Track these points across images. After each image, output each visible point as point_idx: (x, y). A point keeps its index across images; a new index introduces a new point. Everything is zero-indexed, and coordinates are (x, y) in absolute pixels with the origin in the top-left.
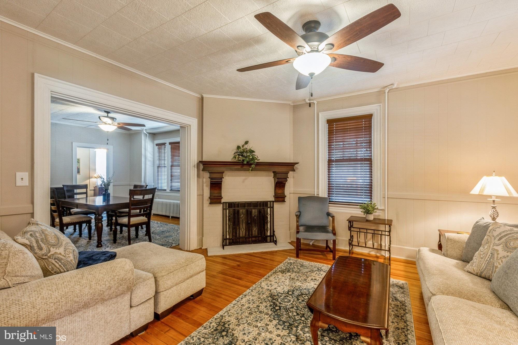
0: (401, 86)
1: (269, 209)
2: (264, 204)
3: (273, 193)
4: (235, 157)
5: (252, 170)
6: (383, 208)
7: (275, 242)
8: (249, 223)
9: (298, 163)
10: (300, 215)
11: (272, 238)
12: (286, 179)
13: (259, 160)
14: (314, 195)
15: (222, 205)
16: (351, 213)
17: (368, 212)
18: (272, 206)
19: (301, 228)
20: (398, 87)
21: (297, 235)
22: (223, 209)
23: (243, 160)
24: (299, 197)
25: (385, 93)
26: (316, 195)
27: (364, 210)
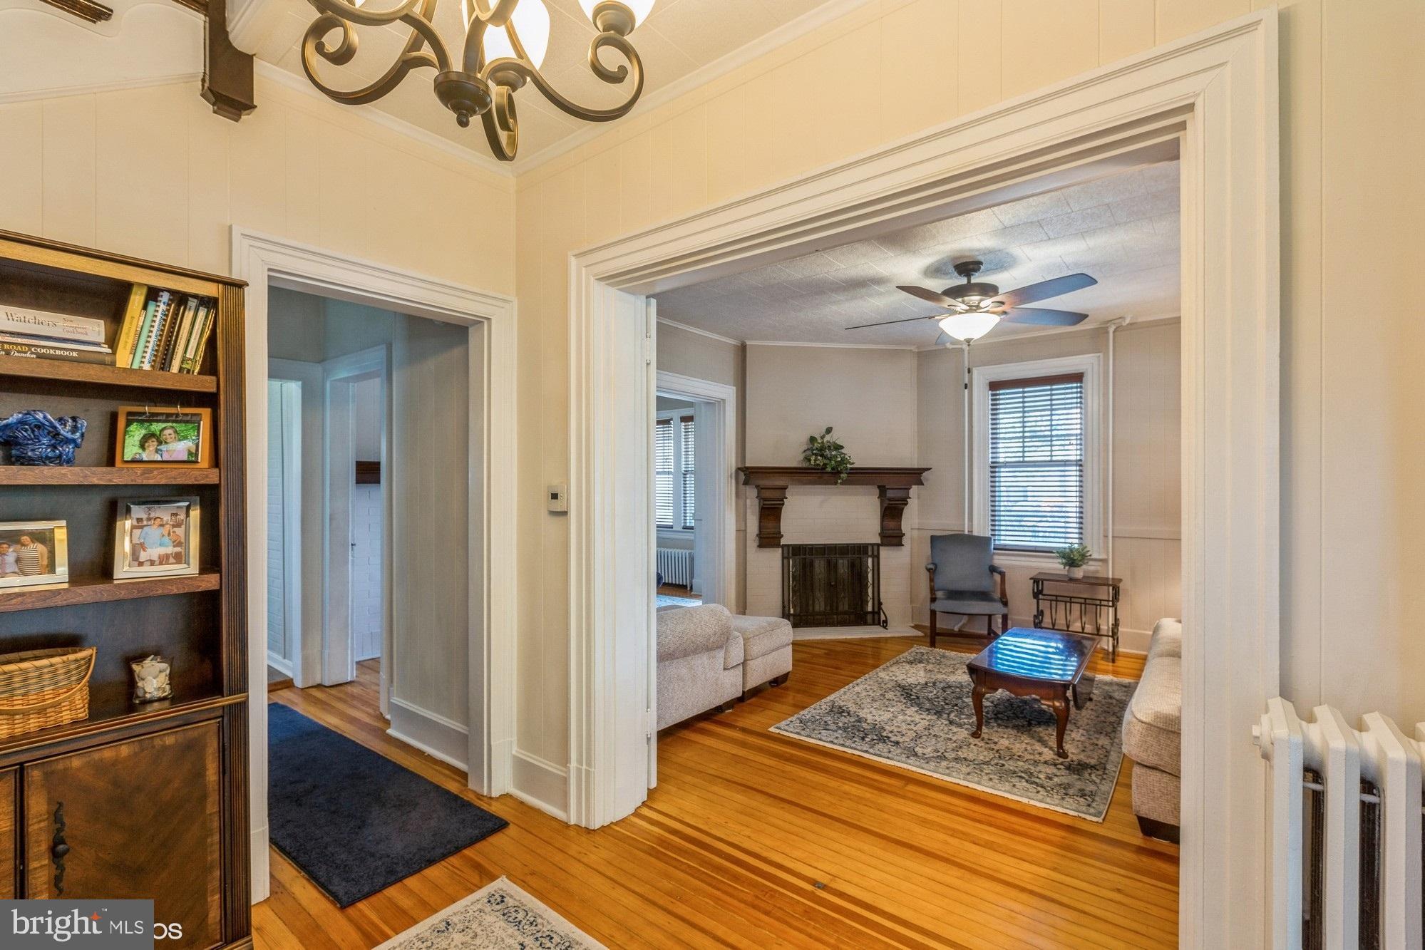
0: (1140, 320)
1: (870, 560)
2: (860, 551)
3: (878, 529)
4: (807, 459)
5: (841, 484)
6: (1103, 556)
7: (885, 624)
8: (833, 586)
9: (930, 469)
10: (935, 570)
11: (876, 617)
12: (904, 501)
13: (853, 463)
14: (962, 533)
15: (780, 550)
16: (1038, 568)
17: (1073, 563)
18: (876, 553)
19: (939, 594)
20: (1135, 321)
21: (933, 604)
22: (783, 558)
23: (825, 465)
24: (932, 536)
25: (1107, 332)
26: (966, 532)
27: (1064, 561)
